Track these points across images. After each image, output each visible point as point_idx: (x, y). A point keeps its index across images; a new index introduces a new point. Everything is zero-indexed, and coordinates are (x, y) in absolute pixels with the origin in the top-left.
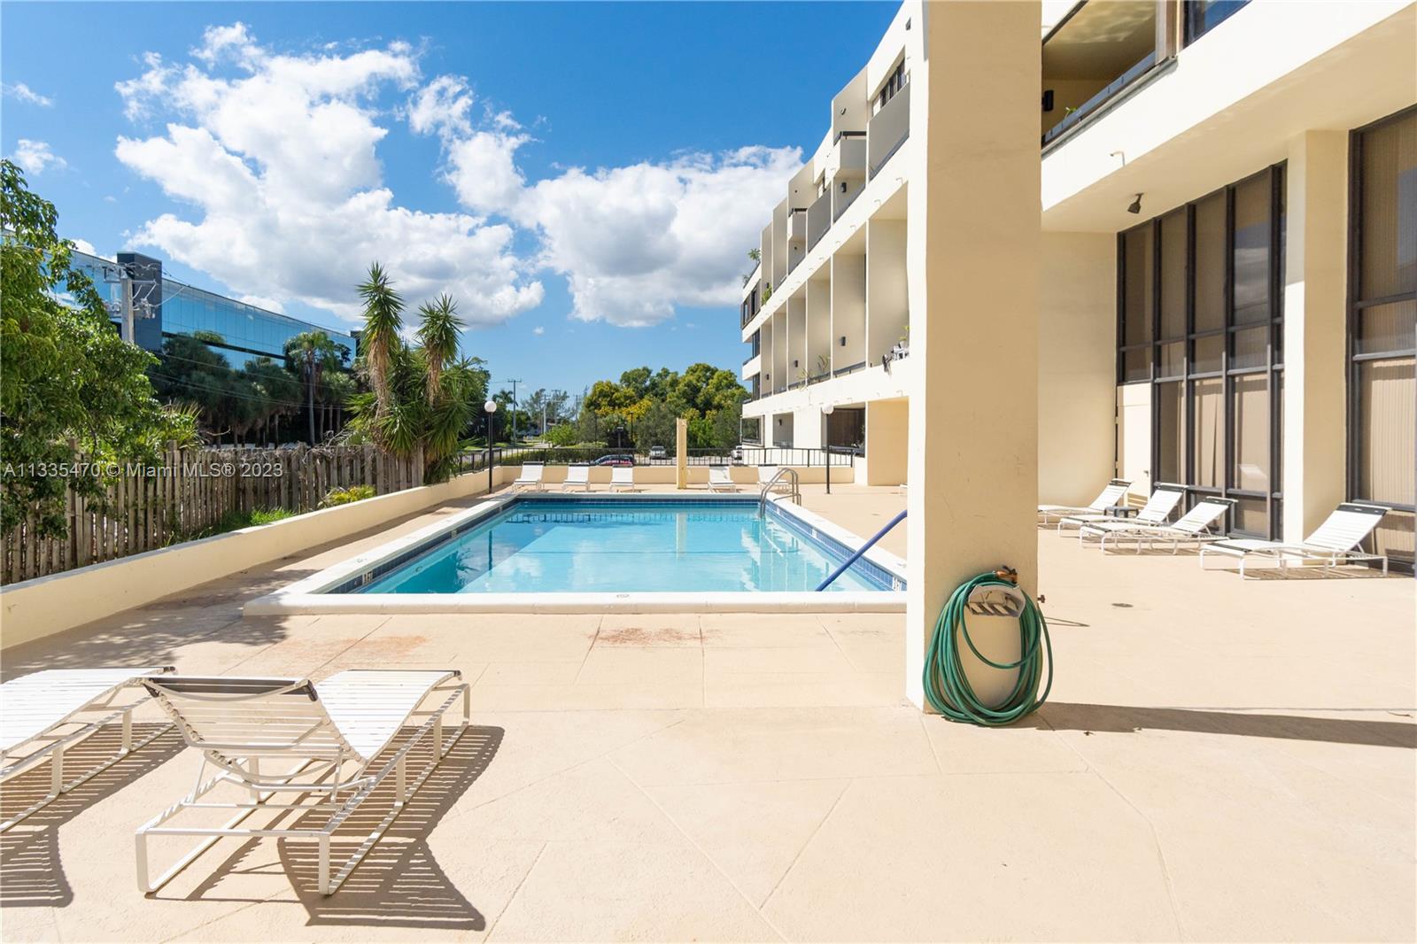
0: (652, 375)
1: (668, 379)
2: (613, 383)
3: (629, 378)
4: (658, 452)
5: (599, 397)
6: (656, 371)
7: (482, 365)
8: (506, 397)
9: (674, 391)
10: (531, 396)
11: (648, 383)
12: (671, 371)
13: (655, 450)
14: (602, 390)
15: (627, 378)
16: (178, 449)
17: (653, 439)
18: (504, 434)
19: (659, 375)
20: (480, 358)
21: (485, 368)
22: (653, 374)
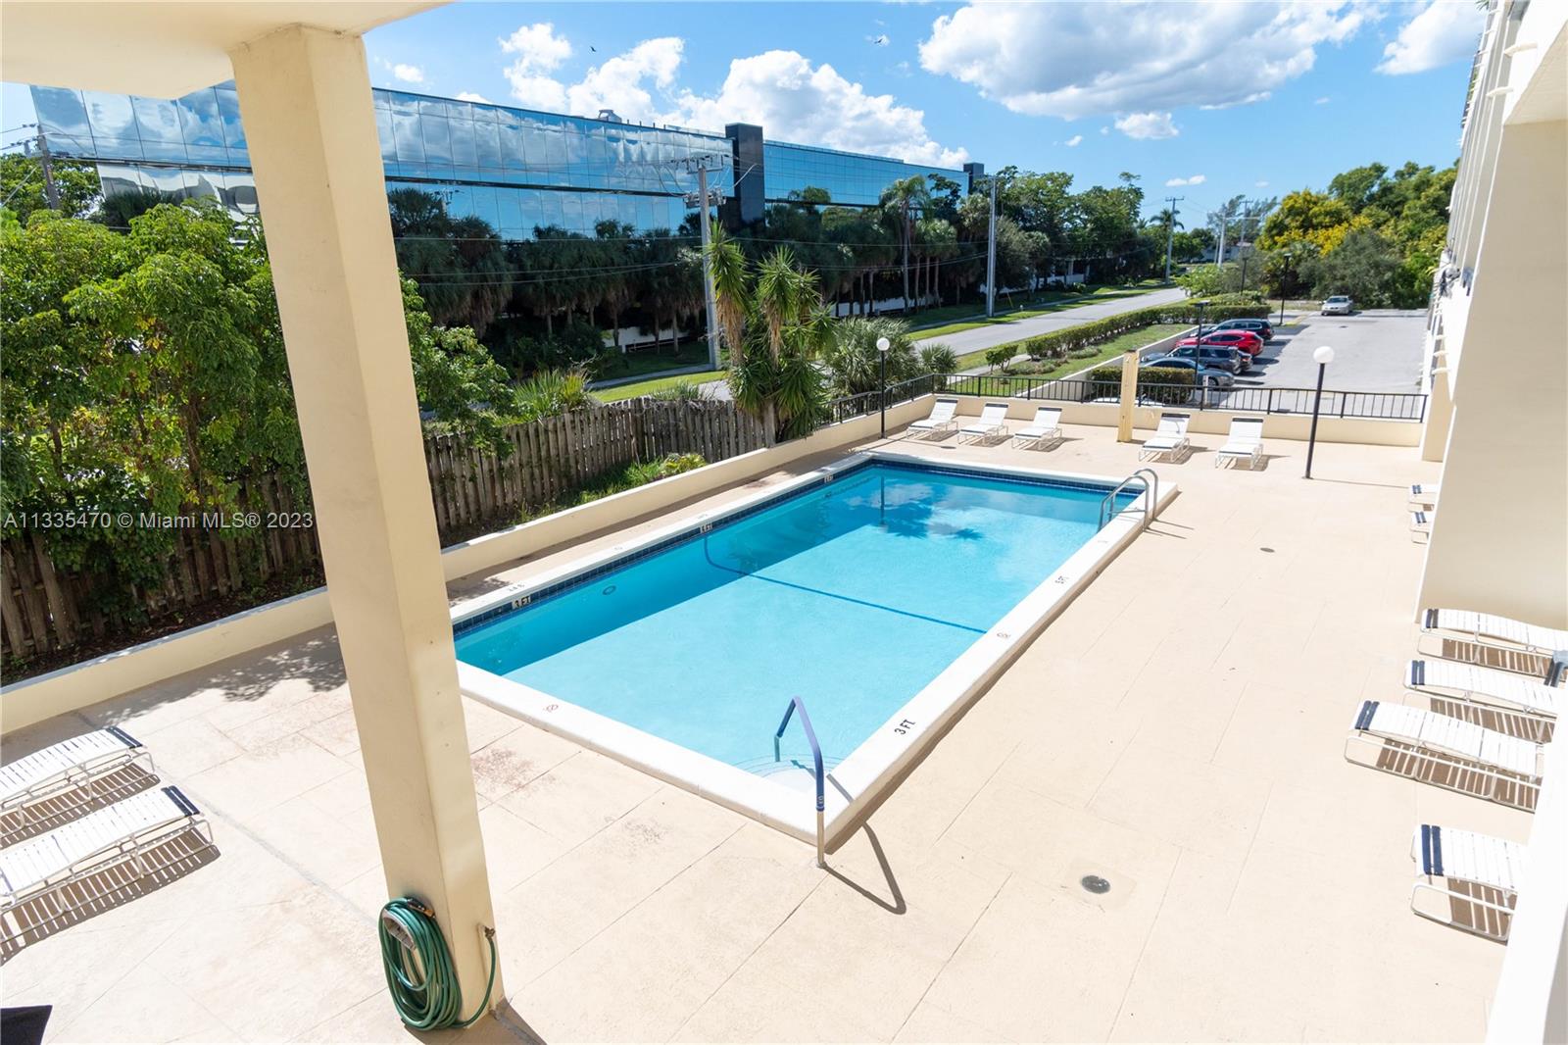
0: (1385, 175)
1: (1414, 179)
2: (1313, 193)
3: (1342, 184)
4: (1334, 305)
5: (1287, 217)
6: (1393, 166)
7: (1133, 181)
8: (1168, 218)
9: (1419, 198)
10: (1224, 205)
11: (1375, 189)
12: (1421, 167)
13: (1332, 301)
14: (1292, 207)
15: (1340, 184)
16: (569, 412)
17: (1339, 283)
18: (1158, 267)
19: (1400, 174)
20: (1131, 173)
21: (1136, 184)
22: (1389, 175)
